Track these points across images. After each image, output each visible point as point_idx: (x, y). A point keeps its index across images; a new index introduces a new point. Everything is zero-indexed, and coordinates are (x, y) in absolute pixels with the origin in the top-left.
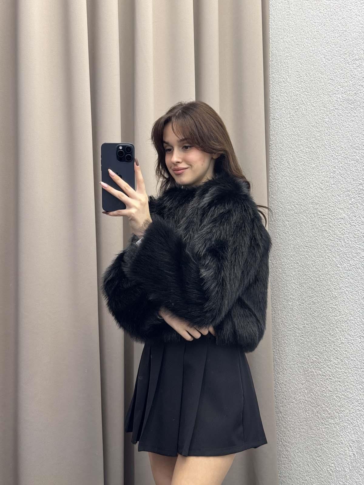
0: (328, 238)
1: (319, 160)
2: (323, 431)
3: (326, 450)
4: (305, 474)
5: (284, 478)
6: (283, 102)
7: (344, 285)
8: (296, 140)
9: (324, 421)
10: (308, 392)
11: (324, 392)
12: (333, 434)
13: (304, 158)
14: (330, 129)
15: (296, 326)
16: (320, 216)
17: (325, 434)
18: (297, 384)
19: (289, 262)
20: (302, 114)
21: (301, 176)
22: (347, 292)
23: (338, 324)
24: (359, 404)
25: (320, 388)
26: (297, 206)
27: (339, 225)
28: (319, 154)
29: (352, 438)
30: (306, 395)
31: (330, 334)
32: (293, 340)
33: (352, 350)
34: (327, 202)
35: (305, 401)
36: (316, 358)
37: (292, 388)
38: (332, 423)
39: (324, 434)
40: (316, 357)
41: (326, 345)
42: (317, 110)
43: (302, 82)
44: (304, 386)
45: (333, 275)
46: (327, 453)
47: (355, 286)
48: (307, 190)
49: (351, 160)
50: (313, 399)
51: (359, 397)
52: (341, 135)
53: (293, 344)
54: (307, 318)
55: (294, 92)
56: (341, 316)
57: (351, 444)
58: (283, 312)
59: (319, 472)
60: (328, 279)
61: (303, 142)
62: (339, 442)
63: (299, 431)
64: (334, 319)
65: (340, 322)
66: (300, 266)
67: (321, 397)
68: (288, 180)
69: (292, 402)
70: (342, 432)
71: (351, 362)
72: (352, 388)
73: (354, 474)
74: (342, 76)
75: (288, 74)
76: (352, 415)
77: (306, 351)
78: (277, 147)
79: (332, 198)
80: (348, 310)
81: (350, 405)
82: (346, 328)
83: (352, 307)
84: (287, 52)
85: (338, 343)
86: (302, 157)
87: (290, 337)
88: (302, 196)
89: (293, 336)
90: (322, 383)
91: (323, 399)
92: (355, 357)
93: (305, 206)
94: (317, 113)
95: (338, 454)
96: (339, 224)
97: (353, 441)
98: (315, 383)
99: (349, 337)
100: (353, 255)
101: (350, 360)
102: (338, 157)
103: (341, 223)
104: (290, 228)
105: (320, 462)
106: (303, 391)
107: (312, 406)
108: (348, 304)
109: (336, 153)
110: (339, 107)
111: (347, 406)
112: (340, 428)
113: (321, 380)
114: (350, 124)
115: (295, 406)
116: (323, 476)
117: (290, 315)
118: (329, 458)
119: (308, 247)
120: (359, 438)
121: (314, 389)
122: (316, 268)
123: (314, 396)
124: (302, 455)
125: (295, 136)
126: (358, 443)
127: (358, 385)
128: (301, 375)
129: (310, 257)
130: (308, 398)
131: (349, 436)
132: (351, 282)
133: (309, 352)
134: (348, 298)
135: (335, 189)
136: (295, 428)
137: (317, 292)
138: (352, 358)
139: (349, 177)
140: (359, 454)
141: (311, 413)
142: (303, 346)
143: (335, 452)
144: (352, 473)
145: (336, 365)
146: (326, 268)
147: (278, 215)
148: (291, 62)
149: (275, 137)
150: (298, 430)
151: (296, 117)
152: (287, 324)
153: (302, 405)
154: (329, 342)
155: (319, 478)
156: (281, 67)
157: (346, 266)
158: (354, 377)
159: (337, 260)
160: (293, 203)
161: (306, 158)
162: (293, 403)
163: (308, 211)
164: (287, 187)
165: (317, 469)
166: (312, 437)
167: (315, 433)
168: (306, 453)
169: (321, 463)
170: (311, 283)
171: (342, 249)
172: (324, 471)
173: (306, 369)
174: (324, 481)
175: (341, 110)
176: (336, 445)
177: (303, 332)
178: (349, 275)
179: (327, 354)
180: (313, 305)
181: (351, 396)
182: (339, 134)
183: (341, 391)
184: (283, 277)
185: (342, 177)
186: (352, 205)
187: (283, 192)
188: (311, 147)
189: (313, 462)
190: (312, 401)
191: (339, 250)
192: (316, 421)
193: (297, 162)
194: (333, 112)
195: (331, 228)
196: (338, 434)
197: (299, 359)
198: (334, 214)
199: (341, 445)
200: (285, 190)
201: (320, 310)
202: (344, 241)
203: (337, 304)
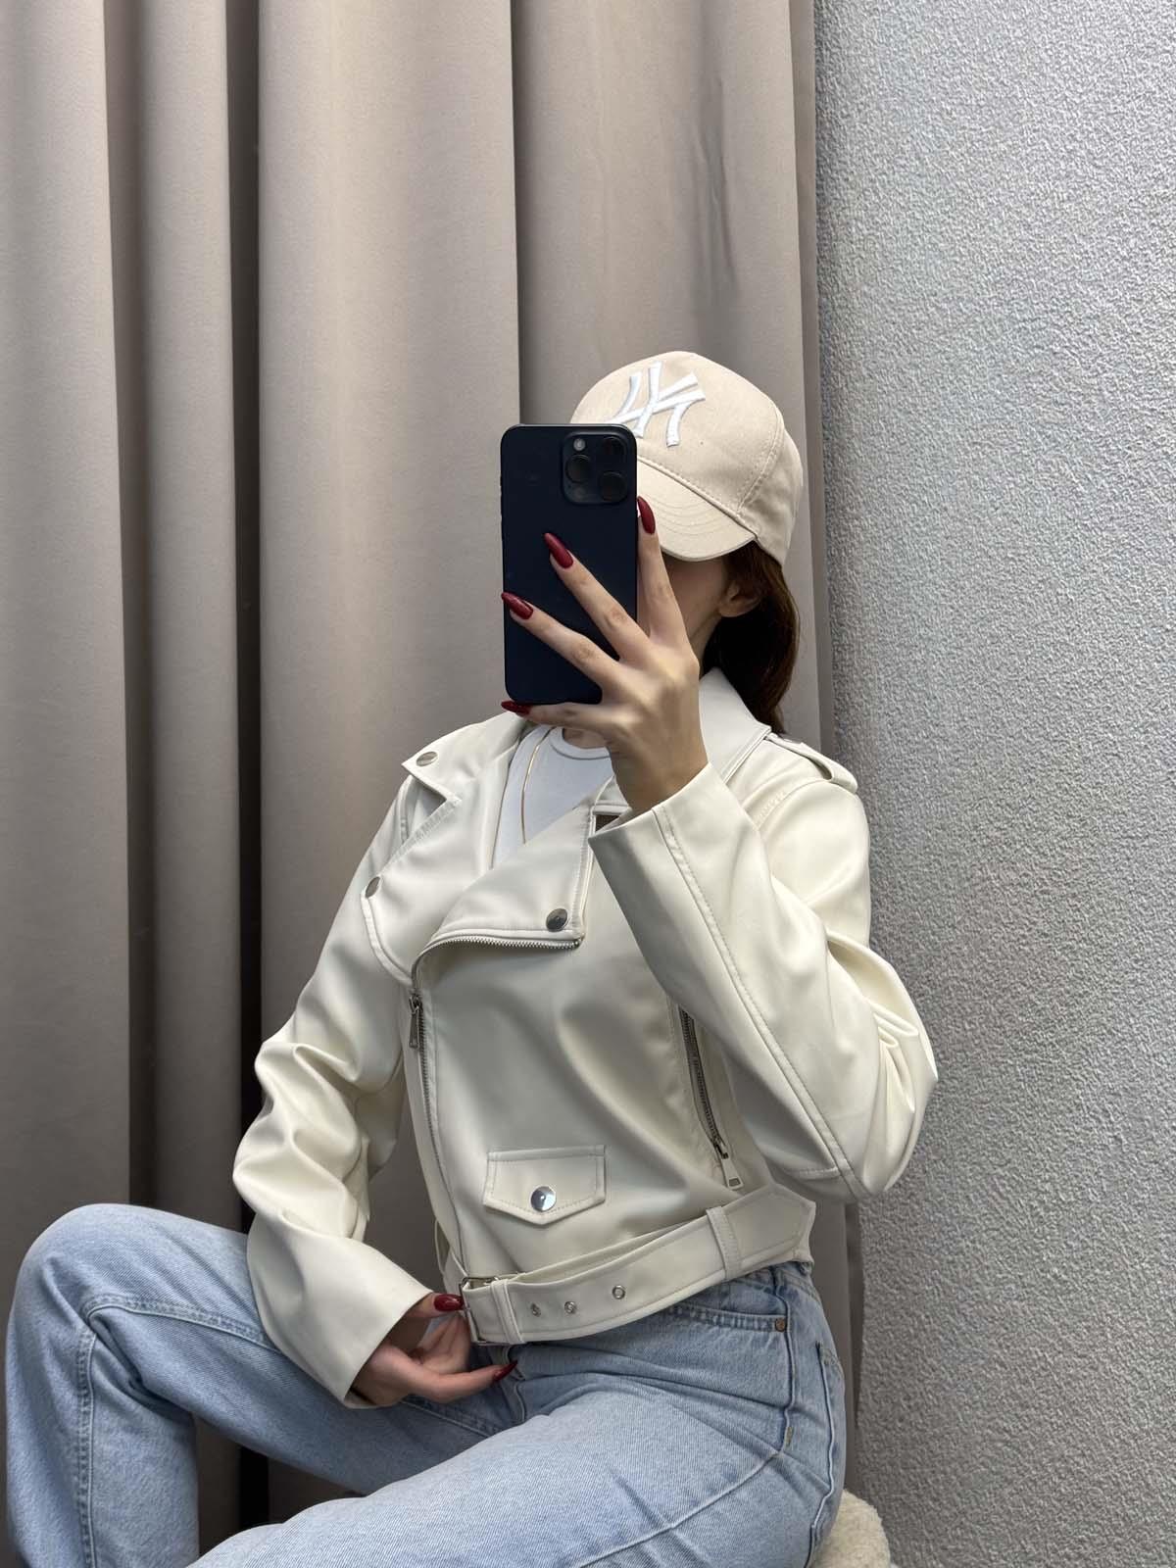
0: (1045, 397)
1: (1021, 124)
2: (1017, 1075)
3: (1027, 1137)
4: (956, 1230)
5: (891, 1255)
7: (1097, 557)
8: (947, 69)
9: (1021, 1039)
10: (971, 951)
11: (1024, 941)
12: (1049, 1078)
13: (973, 126)
15: (936, 731)
16: (1021, 325)
17: (1025, 1083)
18: (936, 929)
19: (916, 510)
21: (960, 194)
22: (1106, 579)
23: (1072, 697)
24: (1136, 961)
25: (1012, 929)
26: (945, 306)
28: (1021, 100)
29: (1111, 1085)
30: (966, 962)
31: (1047, 737)
32: (927, 782)
33: (1116, 778)
34: (1046, 268)
35: (962, 983)
36: (999, 829)
37: (921, 946)
38: (1046, 1043)
39: (1020, 1086)
40: (999, 824)
41: (1032, 776)
44: (959, 933)
45: (1060, 529)
46: (1030, 1149)
47: (1132, 550)
48: (981, 240)
49: (1127, 99)
50: (987, 971)
51: (1138, 938)
53: (927, 795)
54: (973, 697)
56: (1083, 668)
57: (1108, 1106)
58: (894, 693)
59: (1002, 1218)
64: (1061, 682)
65: (1081, 686)
66: (952, 517)
67: (1013, 959)
68: (919, 220)
70: (1080, 1068)
71: (1112, 821)
72: (1113, 910)
73: (1118, 1208)
76: (1111, 1004)
77: (966, 812)
78: (881, 111)
79: (1064, 251)
80: (1107, 639)
81: (1108, 970)
82: (1099, 705)
83: (1121, 627)
85: (1072, 761)
86: (964, 128)
87: (916, 773)
88: (963, 265)
89: (925, 768)
90: (1018, 911)
91: (1020, 967)
92: (1126, 800)
93: (971, 302)
95: (1066, 1146)
96: (1085, 340)
97: (1114, 1094)
98: (995, 916)
99: (1110, 735)
100: (1129, 442)
101: (1109, 816)
102: (1084, 98)
103: (1090, 336)
104: (923, 388)
105: (1005, 1182)
106: (956, 951)
107: (985, 998)
108: (1107, 618)
109: (1079, 86)
111: (1098, 976)
112: (1074, 1053)
113: (1015, 900)
115: (930, 1006)
116: (1016, 1231)
117: (919, 697)
118: (1035, 1163)
119: (980, 444)
120: (1133, 1080)
121: (991, 937)
122: (1005, 514)
123: (990, 961)
124: (949, 1167)
125: (942, 57)
126: (1132, 1096)
127: (1134, 895)
128: (949, 897)
129: (986, 479)
130: (971, 970)
131: (1101, 1077)
132: (1119, 541)
133: (976, 812)
134: (1107, 599)
135: (1073, 217)
137: (1008, 598)
139: (1121, 160)
140: (1134, 1135)
141: (981, 1020)
142: (959, 795)
143: (1055, 1140)
144: (1111, 1206)
145: (1063, 843)
146: (1039, 506)
147: (882, 354)
149: (877, 77)
152: (907, 731)
153: (951, 999)
154: (1044, 766)
155: (1002, 1238)
157: (1107, 486)
158: (1121, 871)
159: (1076, 472)
160: (932, 298)
161: (978, 127)
162: (923, 999)
163: (980, 315)
164: (913, 246)
165: (997, 1207)
166: (983, 1103)
167: (992, 1086)
168: (962, 1160)
169: (1010, 1186)
170: (988, 570)
171: (1091, 429)
173: (965, 872)
174: (1020, 1244)
176: (1061, 1117)
177: (960, 748)
178: (1115, 516)
179: (1035, 809)
180: (993, 647)
181: (1109, 938)
183: (1077, 929)
184: (897, 569)
185: (1098, 167)
186: (1128, 260)
187: (899, 267)
188: (995, 83)
189: (982, 1186)
190: (985, 978)
191: (1083, 434)
192: (996, 1046)
193: (948, 148)
195: (1058, 362)
196: (1066, 1077)
197: (944, 841)
198: (1067, 309)
199: (1076, 1113)
200: (909, 258)
201: (1016, 659)
202: (1101, 398)
203: (1073, 626)
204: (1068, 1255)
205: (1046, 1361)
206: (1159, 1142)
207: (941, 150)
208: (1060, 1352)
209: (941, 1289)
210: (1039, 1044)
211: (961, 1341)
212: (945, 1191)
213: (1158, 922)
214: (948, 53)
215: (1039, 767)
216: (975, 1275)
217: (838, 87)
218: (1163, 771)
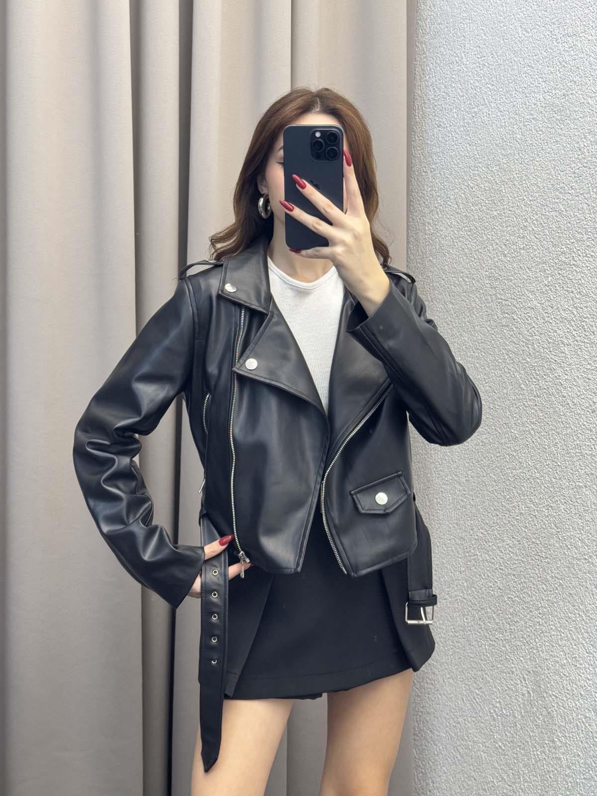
0: (509, 338)
1: (504, 205)
2: (486, 649)
3: (489, 679)
4: (457, 713)
5: (428, 715)
6: (454, 97)
7: (528, 421)
8: (472, 166)
9: (488, 633)
10: (468, 586)
11: (491, 589)
12: (500, 655)
13: (482, 198)
14: (522, 153)
15: (455, 478)
16: (500, 301)
18: (453, 571)
20: (483, 123)
21: (475, 228)
22: (532, 432)
23: (516, 482)
24: (540, 614)
25: (487, 582)
26: (467, 280)
27: (527, 319)
28: (505, 194)
29: (527, 667)
30: (466, 591)
31: (505, 497)
33: (534, 527)
34: (512, 278)
35: (463, 600)
36: (482, 533)
38: (499, 639)
39: (487, 655)
40: (483, 531)
41: (498, 513)
42: (505, 117)
43: (485, 66)
44: (463, 576)
45: (513, 402)
46: (490, 685)
47: (544, 422)
48: (484, 254)
49: (551, 210)
50: (475, 598)
51: (541, 603)
52: (539, 165)
53: (451, 506)
54: (473, 468)
55: (472, 82)
56: (521, 470)
57: (525, 676)
58: (437, 453)
59: (477, 713)
60: (506, 407)
61: (481, 170)
62: (508, 670)
63: (452, 646)
64: (512, 473)
65: (520, 479)
67: (486, 595)
68: (455, 234)
69: (444, 599)
70: (513, 655)
71: (532, 546)
72: (531, 587)
73: (528, 724)
74: (546, 62)
75: (463, 50)
76: (528, 630)
77: (468, 520)
78: (441, 175)
79: (520, 272)
80: (532, 460)
81: (527, 614)
82: (527, 490)
83: (539, 457)
84: (464, 11)
85: (515, 512)
86: (478, 197)
87: (446, 495)
88: (475, 263)
89: (450, 494)
90: (490, 574)
91: (489, 600)
92: (538, 538)
93: (478, 281)
94: (505, 122)
95: (506, 689)
97: (528, 671)
98: (479, 573)
99: (532, 505)
100: (545, 372)
101: (530, 543)
102: (532, 203)
103: (529, 316)
104: (456, 315)
105: (479, 697)
106: (460, 583)
107: (473, 609)
108: (533, 451)
109: (530, 196)
110: (539, 116)
111: (523, 615)
113: (488, 569)
114: (553, 147)
115: (449, 606)
116: (483, 721)
117: (448, 459)
118: (493, 692)
119: (480, 350)
120: (536, 668)
121: (477, 582)
123: (476, 593)
124: (455, 683)
125: (470, 160)
126: (536, 675)
127: (540, 583)
128: (459, 558)
130: (468, 595)
131: (523, 662)
132: (539, 416)
133: (472, 522)
134: (533, 442)
135: (525, 258)
136: (447, 639)
138: (534, 540)
139: (547, 238)
141: (471, 619)
142: (464, 511)
143: (502, 684)
144: (525, 722)
145: (510, 549)
146: (505, 388)
147: (438, 292)
148: (470, 28)
149: (440, 158)
150: (451, 644)
151: (472, 127)
152: (443, 474)
153: (458, 605)
154: (503, 510)
155: (477, 722)
156: (454, 36)
157: (534, 389)
158: (535, 570)
159: (521, 378)
160: (461, 274)
161: (485, 200)
162: (446, 601)
163: (482, 289)
164: (453, 246)
165: (475, 707)
166: (471, 657)
167: (475, 651)
168: (461, 681)
169: (481, 699)
171: (529, 360)
172: (485, 712)
173: (467, 549)
175: (542, 123)
176: (504, 674)
177: (466, 489)
178: (537, 404)
179: (498, 529)
180: (482, 447)
181: (528, 599)
182: (536, 163)
183: (514, 590)
185: (537, 238)
186: (548, 287)
187: (446, 254)
188: (493, 181)
191: (525, 361)
193: (471, 205)
194: (529, 125)
195: (515, 323)
196: (509, 657)
197: (458, 531)
198: (520, 300)
199: (511, 675)
200: (451, 251)
201: (493, 456)
202: (533, 347)
203: (517, 449)
204: (506, 738)
205: (494, 783)
206: (547, 699)
207: (467, 204)
208: (500, 781)
209: (450, 738)
210: (497, 638)
211: (457, 763)
212: (453, 693)
213: (550, 599)
214: (472, 158)
215: (501, 510)
216: (465, 735)
217: (422, 156)
218: (555, 530)
